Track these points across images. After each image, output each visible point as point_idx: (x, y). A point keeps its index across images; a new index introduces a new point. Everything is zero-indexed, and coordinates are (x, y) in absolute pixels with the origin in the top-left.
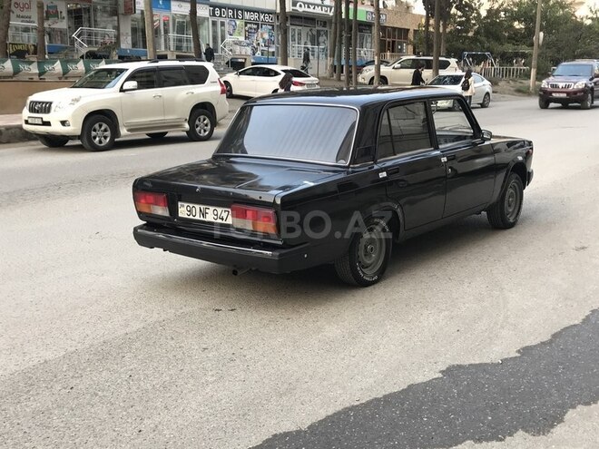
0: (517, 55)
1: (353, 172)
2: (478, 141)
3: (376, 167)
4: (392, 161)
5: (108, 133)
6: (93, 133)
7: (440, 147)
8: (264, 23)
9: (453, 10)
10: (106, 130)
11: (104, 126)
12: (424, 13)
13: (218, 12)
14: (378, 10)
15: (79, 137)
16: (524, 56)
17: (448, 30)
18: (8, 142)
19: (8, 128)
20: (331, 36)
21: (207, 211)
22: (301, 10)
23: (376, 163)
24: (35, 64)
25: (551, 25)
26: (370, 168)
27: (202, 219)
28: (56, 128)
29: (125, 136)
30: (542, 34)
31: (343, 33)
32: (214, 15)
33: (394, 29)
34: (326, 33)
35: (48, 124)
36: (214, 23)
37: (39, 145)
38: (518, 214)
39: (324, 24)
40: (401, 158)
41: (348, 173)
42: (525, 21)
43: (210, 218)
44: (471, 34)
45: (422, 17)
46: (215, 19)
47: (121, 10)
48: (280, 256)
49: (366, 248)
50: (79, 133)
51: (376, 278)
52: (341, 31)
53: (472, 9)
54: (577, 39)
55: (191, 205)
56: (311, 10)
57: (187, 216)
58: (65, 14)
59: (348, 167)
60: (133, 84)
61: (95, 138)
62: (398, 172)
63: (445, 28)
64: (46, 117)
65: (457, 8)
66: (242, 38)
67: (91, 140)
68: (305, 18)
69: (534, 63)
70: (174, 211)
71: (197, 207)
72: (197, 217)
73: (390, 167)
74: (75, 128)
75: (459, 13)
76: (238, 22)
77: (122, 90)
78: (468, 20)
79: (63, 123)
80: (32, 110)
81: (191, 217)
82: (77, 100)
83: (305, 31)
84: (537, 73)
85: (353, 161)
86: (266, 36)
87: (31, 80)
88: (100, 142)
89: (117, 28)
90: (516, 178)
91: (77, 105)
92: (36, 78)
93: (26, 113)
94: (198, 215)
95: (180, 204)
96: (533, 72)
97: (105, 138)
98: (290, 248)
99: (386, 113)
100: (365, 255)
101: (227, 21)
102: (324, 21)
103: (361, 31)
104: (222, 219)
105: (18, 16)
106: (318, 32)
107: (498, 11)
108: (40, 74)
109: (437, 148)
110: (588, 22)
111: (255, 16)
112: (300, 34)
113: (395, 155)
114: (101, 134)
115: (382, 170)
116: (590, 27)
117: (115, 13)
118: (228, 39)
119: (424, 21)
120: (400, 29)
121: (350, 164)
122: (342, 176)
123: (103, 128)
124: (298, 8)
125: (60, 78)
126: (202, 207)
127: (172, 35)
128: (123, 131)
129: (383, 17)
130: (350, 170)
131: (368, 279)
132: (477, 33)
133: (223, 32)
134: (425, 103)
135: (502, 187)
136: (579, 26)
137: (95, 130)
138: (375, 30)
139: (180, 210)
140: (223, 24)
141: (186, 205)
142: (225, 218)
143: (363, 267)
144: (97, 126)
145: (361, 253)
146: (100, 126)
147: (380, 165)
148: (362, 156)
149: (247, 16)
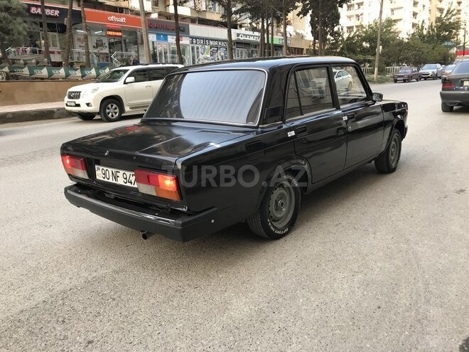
0: (365, 61)
1: (262, 132)
2: (370, 102)
3: (285, 127)
4: (299, 120)
5: (117, 110)
6: (108, 111)
7: (341, 107)
8: (221, 47)
9: (329, 36)
10: (115, 109)
11: (114, 106)
12: (312, 38)
13: (194, 41)
14: (286, 37)
15: (99, 113)
16: (369, 61)
17: (326, 48)
18: (59, 118)
19: (58, 109)
20: (259, 53)
21: (118, 174)
22: (242, 39)
23: (284, 122)
24: (79, 71)
25: (385, 43)
26: (279, 128)
27: (114, 182)
28: (84, 108)
29: (129, 112)
30: (381, 47)
31: (266, 50)
32: (192, 43)
33: (295, 48)
34: (257, 52)
35: (78, 105)
36: (193, 48)
37: (77, 119)
38: (398, 161)
39: (256, 47)
40: (308, 118)
41: (257, 133)
42: (369, 41)
43: (121, 181)
44: (338, 50)
45: (311, 41)
46: (193, 45)
47: (139, 41)
48: (183, 224)
49: (276, 203)
50: (98, 111)
51: (287, 230)
52: (265, 49)
53: (339, 35)
54: (400, 51)
55: (105, 169)
56: (248, 38)
57: (102, 179)
58: (107, 45)
59: (257, 127)
60: (132, 79)
61: (109, 113)
62: (305, 131)
63: (324, 47)
64: (77, 101)
65: (331, 35)
66: (209, 56)
67: (106, 115)
68: (245, 44)
69: (376, 64)
70: (92, 174)
71: (110, 170)
72: (110, 181)
73: (297, 126)
74: (95, 108)
75: (332, 38)
76: (206, 47)
77: (125, 83)
78: (337, 42)
79: (88, 105)
80: (70, 97)
81: (106, 180)
82: (96, 90)
83: (245, 50)
84: (378, 71)
85: (263, 121)
86: (222, 54)
87: (77, 80)
88: (112, 116)
89: (138, 52)
90: (398, 133)
91: (96, 93)
92: (80, 79)
93: (66, 99)
94: (111, 178)
95: (96, 167)
96: (376, 69)
97: (116, 113)
98: (195, 215)
99: (293, 76)
100: (276, 210)
101: (200, 46)
102: (255, 45)
103: (276, 50)
104: (131, 183)
105: (80, 46)
106: (252, 51)
107: (353, 37)
108: (82, 77)
109: (338, 108)
110: (407, 41)
111: (216, 43)
112: (241, 53)
113: (302, 114)
114: (113, 111)
115: (290, 129)
116: (408, 43)
117: (136, 43)
118: (201, 57)
119: (312, 43)
120: (298, 49)
121: (259, 124)
122: (251, 136)
123: (114, 107)
124: (240, 37)
125: (95, 78)
126: (114, 170)
127: (169, 55)
128: (127, 109)
129: (288, 42)
130: (259, 130)
131: (279, 232)
132: (342, 49)
133: (198, 52)
134: (328, 68)
135: (388, 140)
136: (401, 43)
137: (108, 109)
138: (284, 49)
139: (97, 172)
140: (198, 48)
141: (101, 168)
142: (133, 182)
143: (274, 221)
144: (110, 106)
145: (272, 208)
146: (112, 106)
147: (288, 124)
148: (271, 116)
149: (211, 43)
